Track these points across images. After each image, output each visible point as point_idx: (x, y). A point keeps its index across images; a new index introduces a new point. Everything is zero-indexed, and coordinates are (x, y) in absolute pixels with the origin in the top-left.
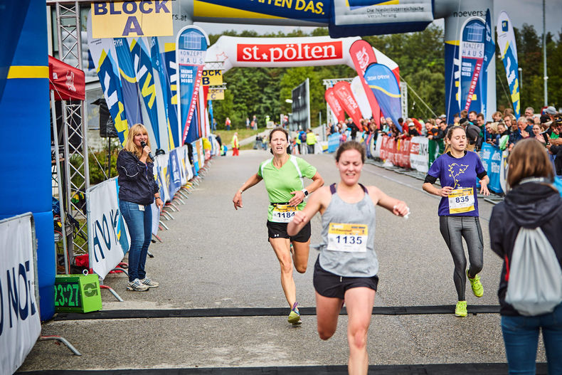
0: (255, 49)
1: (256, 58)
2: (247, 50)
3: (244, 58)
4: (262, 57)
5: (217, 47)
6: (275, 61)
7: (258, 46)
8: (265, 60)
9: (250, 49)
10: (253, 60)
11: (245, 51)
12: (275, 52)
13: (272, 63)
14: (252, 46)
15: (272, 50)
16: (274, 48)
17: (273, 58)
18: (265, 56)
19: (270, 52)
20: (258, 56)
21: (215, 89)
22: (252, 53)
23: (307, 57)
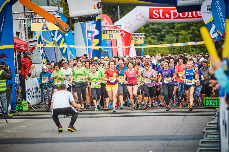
0: (161, 11)
1: (161, 16)
2: (156, 12)
3: (154, 17)
4: (165, 16)
5: (137, 10)
6: (174, 18)
7: (163, 9)
8: (167, 18)
9: (158, 11)
10: (159, 18)
11: (154, 12)
12: (173, 12)
13: (172, 20)
14: (159, 9)
15: (172, 12)
16: (173, 10)
17: (172, 17)
18: (167, 16)
19: (171, 12)
20: (163, 16)
21: (137, 37)
22: (159, 13)
23: (194, 15)
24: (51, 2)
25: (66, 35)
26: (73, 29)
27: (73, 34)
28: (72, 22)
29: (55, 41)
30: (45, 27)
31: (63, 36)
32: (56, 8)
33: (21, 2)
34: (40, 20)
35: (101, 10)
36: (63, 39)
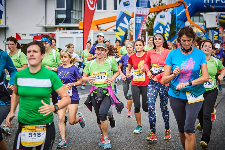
24: (201, 21)
25: (206, 34)
26: (208, 32)
27: (208, 34)
28: (207, 30)
29: (201, 36)
30: (197, 31)
31: (204, 34)
32: (202, 24)
33: (189, 22)
34: (196, 28)
35: (219, 26)
36: (204, 36)
